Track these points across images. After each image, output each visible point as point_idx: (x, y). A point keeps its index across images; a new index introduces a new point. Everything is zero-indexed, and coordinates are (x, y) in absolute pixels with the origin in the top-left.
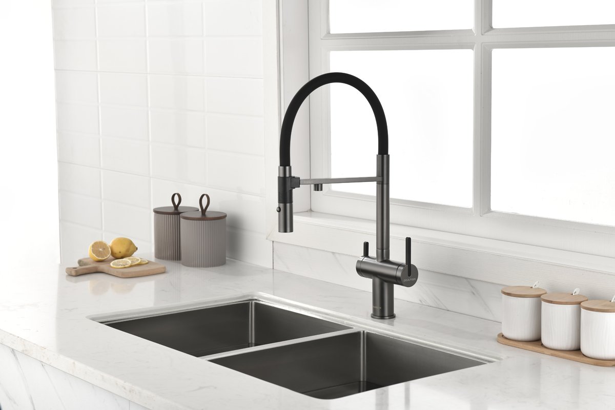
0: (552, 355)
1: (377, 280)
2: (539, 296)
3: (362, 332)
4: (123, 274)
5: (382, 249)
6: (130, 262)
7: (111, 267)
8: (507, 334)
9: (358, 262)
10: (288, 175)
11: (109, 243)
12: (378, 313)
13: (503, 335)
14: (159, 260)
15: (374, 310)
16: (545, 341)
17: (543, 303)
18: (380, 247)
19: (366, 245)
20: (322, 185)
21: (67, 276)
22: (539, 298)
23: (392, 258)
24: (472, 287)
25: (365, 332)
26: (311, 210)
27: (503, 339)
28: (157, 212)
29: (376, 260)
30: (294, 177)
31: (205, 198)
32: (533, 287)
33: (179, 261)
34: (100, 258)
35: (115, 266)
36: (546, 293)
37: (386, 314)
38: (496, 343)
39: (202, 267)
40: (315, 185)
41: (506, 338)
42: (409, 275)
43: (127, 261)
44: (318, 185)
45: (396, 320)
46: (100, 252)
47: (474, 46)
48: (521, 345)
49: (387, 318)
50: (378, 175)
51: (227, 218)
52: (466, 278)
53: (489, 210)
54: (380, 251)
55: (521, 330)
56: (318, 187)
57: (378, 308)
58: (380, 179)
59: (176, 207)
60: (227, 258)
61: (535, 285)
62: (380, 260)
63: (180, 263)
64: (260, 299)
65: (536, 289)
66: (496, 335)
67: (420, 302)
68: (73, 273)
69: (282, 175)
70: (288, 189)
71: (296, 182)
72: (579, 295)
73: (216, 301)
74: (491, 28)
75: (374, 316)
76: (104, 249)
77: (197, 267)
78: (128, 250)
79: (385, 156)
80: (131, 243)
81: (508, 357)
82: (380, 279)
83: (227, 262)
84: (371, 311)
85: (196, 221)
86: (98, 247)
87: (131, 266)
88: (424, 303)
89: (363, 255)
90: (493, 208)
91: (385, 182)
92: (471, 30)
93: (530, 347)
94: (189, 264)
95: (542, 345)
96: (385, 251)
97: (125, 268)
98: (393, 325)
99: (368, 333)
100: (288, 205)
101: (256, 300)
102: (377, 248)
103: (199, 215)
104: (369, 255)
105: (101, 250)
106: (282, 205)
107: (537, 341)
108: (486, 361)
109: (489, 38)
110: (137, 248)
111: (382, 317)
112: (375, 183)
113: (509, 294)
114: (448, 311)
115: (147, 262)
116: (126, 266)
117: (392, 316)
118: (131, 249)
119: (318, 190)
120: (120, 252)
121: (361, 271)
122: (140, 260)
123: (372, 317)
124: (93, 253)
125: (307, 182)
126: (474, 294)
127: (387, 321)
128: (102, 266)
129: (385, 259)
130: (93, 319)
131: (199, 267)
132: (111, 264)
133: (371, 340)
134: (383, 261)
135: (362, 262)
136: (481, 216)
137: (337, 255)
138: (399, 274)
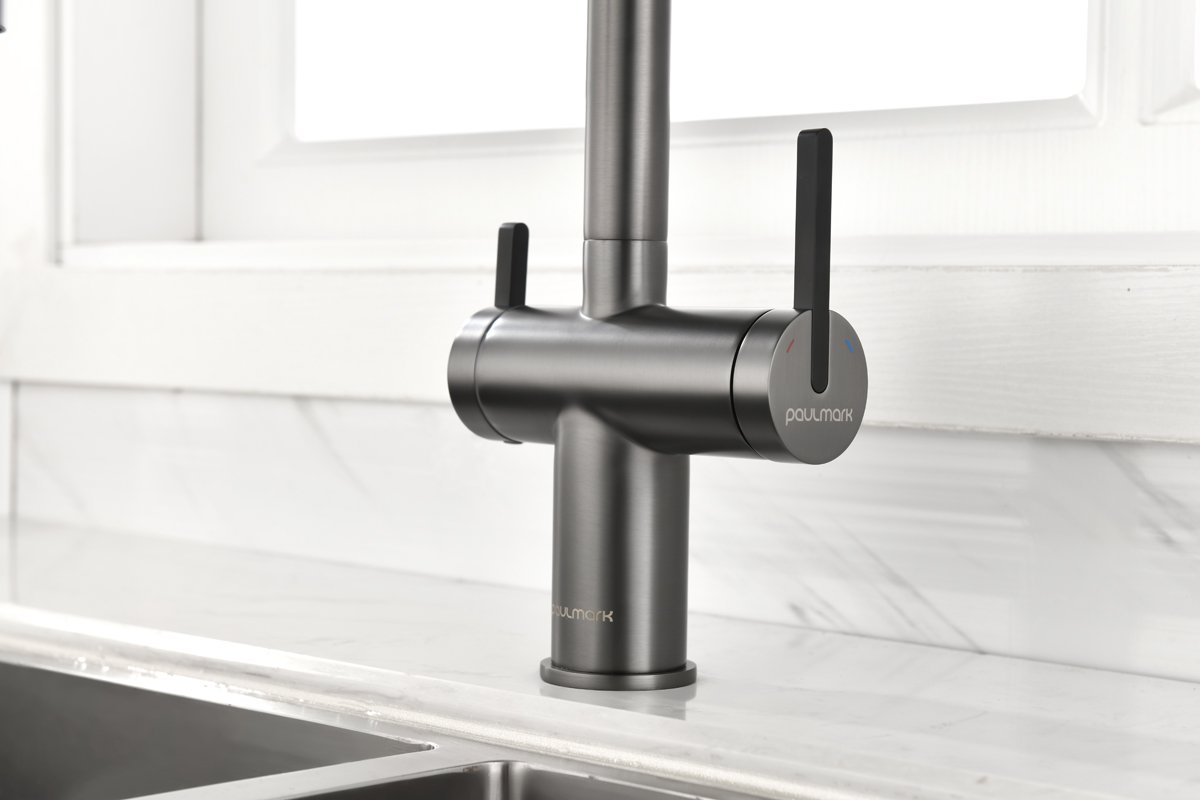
1: (589, 436)
3: (495, 770)
5: (624, 240)
9: (459, 347)
12: (590, 651)
15: (564, 631)
18: (607, 224)
19: (514, 243)
25: (519, 768)
29: (579, 323)
37: (641, 655)
42: (819, 382)
45: (700, 702)
49: (649, 680)
54: (606, 251)
57: (590, 615)
75: (560, 672)
82: (607, 423)
84: (541, 645)
88: (819, 621)
96: (638, 250)
99: (535, 779)
102: (591, 236)
111: (614, 675)
117: (675, 672)
121: (483, 405)
123: (549, 677)
129: (639, 296)
134: (629, 315)
135: (481, 345)
136: (1144, 123)
137: (321, 411)
138: (752, 377)
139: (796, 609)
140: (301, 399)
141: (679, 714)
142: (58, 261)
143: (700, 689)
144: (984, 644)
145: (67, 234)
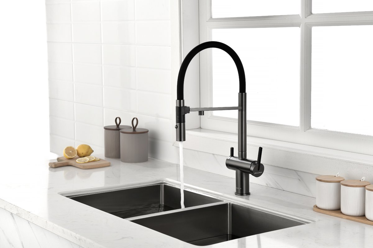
0: (347, 219)
1: (239, 171)
2: (339, 182)
3: (229, 204)
4: (84, 166)
6: (88, 159)
7: (77, 163)
8: (319, 206)
9: (227, 160)
10: (182, 105)
11: (76, 148)
12: (239, 192)
13: (317, 206)
14: (107, 158)
15: (237, 190)
16: (343, 210)
17: (342, 186)
18: (240, 150)
19: (232, 149)
20: (203, 112)
21: (50, 168)
22: (339, 183)
23: (248, 158)
24: (299, 175)
25: (231, 203)
26: (200, 128)
27: (317, 208)
28: (106, 129)
29: (238, 159)
30: (186, 107)
31: (135, 120)
32: (336, 176)
33: (119, 159)
34: (70, 157)
35: (79, 162)
36: (344, 180)
37: (244, 192)
38: (312, 211)
39: (133, 163)
40: (199, 112)
41: (319, 208)
42: (259, 170)
43: (87, 159)
44: (201, 111)
45: (251, 196)
46: (70, 153)
47: (300, 25)
48: (328, 212)
49: (245, 195)
50: (239, 106)
52: (295, 170)
53: (310, 128)
54: (240, 153)
55: (328, 203)
56: (201, 113)
58: (240, 108)
59: (118, 125)
60: (149, 157)
61: (338, 175)
62: (240, 159)
63: (120, 160)
64: (167, 183)
65: (338, 177)
66: (312, 206)
67: (266, 185)
68: (53, 166)
69: (178, 106)
70: (182, 114)
71: (188, 110)
72: (365, 181)
73: (139, 184)
74: (311, 13)
75: (237, 193)
76: (73, 151)
77: (130, 163)
78: (87, 152)
79: (244, 93)
80: (89, 148)
81: (319, 220)
82: (240, 170)
83: (149, 160)
84: (235, 190)
85: (129, 134)
86: (69, 150)
87: (89, 162)
88: (269, 186)
89: (230, 155)
90: (312, 126)
91: (244, 110)
92: (299, 15)
93: (333, 213)
94: (125, 161)
95: (341, 212)
96: (243, 153)
97: (85, 163)
98: (249, 200)
99: (232, 204)
100: (182, 124)
101: (165, 183)
102: (239, 151)
103: (131, 130)
104: (234, 155)
105: (71, 152)
106: (178, 124)
107: (338, 210)
108: (305, 222)
109: (310, 19)
110: (93, 151)
111: (242, 194)
112: (237, 110)
113: (320, 180)
114: (284, 191)
115: (99, 159)
116: (86, 162)
117: (248, 194)
118: (89, 151)
119: (201, 115)
120: (83, 153)
121: (229, 166)
122: (94, 158)
123: (236, 194)
124: (67, 154)
125: (194, 110)
126: (300, 180)
127: (245, 197)
128: (71, 162)
129: (244, 158)
130: (62, 195)
131: (131, 163)
132: (77, 161)
133: (234, 208)
134: (243, 159)
135: (229, 160)
136: (305, 131)
137: (216, 156)
138: (252, 169)
139: (267, 184)
140: (213, 154)
141: (249, 197)
143: (251, 195)
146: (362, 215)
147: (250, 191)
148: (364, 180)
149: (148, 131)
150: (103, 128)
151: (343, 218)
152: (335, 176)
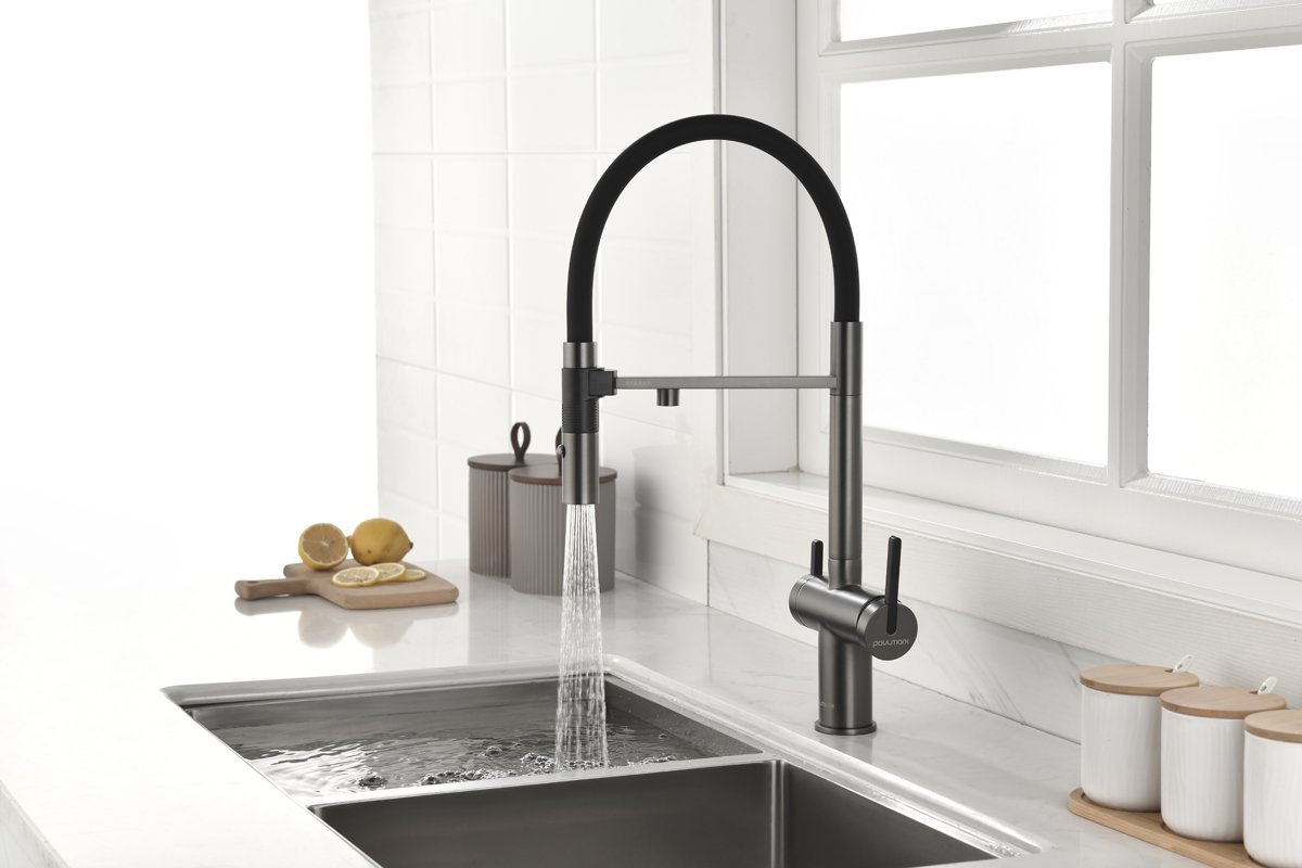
0: (1175, 850)
1: (829, 638)
3: (774, 763)
4: (348, 599)
5: (842, 560)
6: (377, 573)
7: (333, 584)
8: (1094, 792)
9: (796, 587)
10: (584, 364)
11: (348, 530)
12: (830, 721)
13: (1083, 795)
14: (479, 576)
15: (822, 710)
16: (1168, 815)
17: (1165, 712)
18: (836, 552)
20: (676, 392)
21: (238, 601)
22: (1158, 699)
23: (864, 582)
25: (785, 764)
26: (798, 469)
28: (477, 465)
29: (828, 586)
30: (601, 370)
32: (1176, 669)
33: (504, 579)
34: (321, 563)
35: (339, 582)
36: (1197, 685)
37: (850, 722)
39: (548, 594)
40: (659, 391)
41: (1089, 801)
42: (891, 628)
44: (666, 391)
45: (877, 740)
46: (322, 549)
47: (1109, 53)
48: (1109, 817)
49: (853, 731)
50: (833, 374)
51: (617, 480)
52: (1060, 643)
53: (1143, 471)
54: (836, 563)
55: (1115, 783)
56: (668, 395)
57: (831, 706)
58: (835, 382)
59: (520, 452)
61: (1181, 666)
62: (836, 585)
63: (508, 582)
65: (1181, 674)
67: (969, 699)
68: (246, 594)
69: (570, 365)
70: (585, 397)
71: (609, 383)
73: (504, 672)
74: (1149, 4)
75: (821, 727)
76: (333, 542)
77: (539, 593)
78: (387, 548)
79: (850, 324)
80: (397, 531)
82: (834, 634)
84: (814, 714)
85: (536, 486)
86: (320, 540)
87: (377, 584)
88: (983, 706)
89: (810, 571)
90: (1153, 465)
91: (850, 391)
93: (1129, 825)
94: (522, 589)
95: (1163, 825)
96: (848, 562)
97: (362, 586)
99: (788, 767)
100: (585, 437)
102: (831, 557)
104: (821, 571)
105: (324, 544)
106: (568, 438)
107: (1150, 812)
110: (411, 545)
111: (840, 729)
112: (827, 391)
114: (1024, 724)
115: (423, 574)
116: (365, 582)
117: (866, 727)
118: (389, 542)
119: (666, 404)
120: (369, 552)
121: (800, 613)
122: (402, 572)
123: (818, 729)
124: (306, 551)
125: (640, 383)
127: (851, 741)
128: (318, 582)
129: (849, 583)
131: (543, 594)
132: (335, 578)
133: (797, 783)
134: (844, 588)
135: (804, 588)
136: (1121, 487)
138: (863, 625)
141: (869, 745)
142: (723, 484)
143: (877, 735)
144: (1028, 721)
145: (727, 472)
146: (1232, 835)
147: (877, 716)
148: (1268, 691)
149: (614, 476)
150: (466, 462)
151: (1162, 844)
152: (1171, 671)
